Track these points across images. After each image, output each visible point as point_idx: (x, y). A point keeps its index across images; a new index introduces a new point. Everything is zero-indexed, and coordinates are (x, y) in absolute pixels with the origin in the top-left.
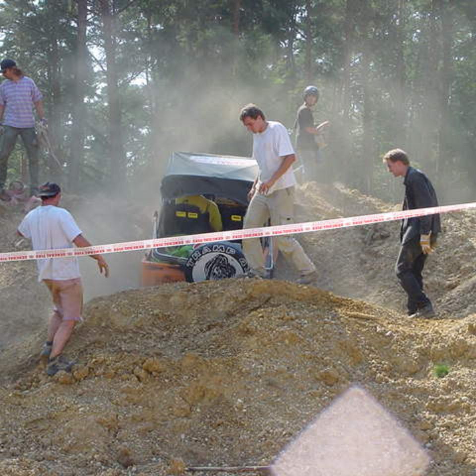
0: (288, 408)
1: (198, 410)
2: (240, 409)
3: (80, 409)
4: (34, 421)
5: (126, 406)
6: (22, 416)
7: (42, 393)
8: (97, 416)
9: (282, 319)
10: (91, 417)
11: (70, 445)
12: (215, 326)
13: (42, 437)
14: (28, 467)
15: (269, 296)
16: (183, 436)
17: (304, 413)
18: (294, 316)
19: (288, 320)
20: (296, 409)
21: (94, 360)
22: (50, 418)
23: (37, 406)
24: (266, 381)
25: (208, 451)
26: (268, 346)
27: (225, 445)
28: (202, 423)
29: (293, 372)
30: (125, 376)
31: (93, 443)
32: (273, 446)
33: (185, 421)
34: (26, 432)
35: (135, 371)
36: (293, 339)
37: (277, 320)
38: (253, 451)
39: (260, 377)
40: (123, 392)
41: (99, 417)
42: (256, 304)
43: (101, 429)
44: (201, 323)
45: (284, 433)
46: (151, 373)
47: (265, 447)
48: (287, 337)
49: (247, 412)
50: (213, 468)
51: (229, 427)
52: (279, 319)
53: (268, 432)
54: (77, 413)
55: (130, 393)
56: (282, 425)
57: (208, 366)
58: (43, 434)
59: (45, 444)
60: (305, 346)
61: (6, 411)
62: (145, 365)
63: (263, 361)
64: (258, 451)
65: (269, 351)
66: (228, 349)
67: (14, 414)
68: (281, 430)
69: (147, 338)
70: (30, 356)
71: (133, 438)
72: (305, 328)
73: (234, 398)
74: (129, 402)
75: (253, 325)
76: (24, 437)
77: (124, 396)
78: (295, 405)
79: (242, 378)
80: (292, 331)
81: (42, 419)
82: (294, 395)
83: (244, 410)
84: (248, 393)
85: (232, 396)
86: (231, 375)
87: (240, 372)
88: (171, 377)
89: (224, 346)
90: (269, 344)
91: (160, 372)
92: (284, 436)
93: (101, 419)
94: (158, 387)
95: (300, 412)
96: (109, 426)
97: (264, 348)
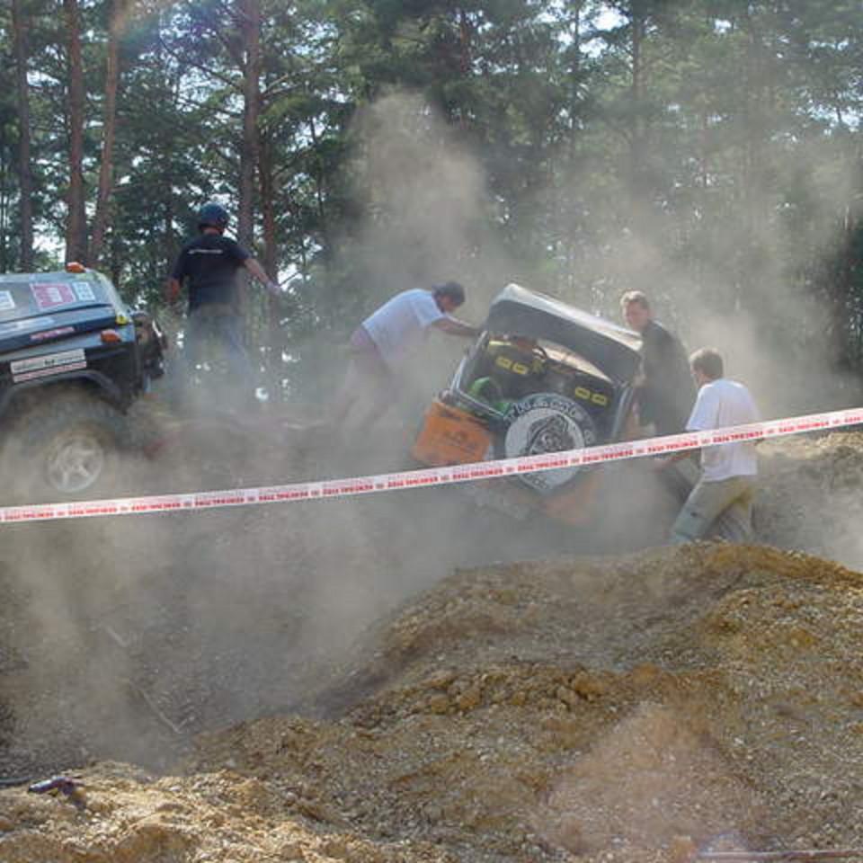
0: (821, 752)
1: (672, 758)
2: (742, 755)
3: (483, 758)
4: (403, 779)
5: (553, 751)
6: (379, 771)
7: (406, 731)
8: (515, 768)
9: (780, 605)
10: (506, 771)
11: (477, 819)
12: (659, 619)
13: (425, 805)
14: (429, 854)
15: (739, 570)
16: (655, 802)
17: (848, 760)
18: (796, 601)
19: (789, 608)
20: (834, 755)
21: (485, 676)
22: (430, 773)
23: (401, 753)
24: (775, 707)
25: (704, 827)
26: (767, 651)
27: (729, 816)
28: (684, 779)
29: (817, 693)
30: (545, 701)
31: (515, 814)
32: (810, 817)
33: (654, 775)
34: (395, 797)
35: (559, 692)
36: (805, 639)
37: (773, 608)
38: (779, 826)
39: (763, 700)
40: (544, 728)
41: (519, 770)
42: (722, 583)
43: (525, 789)
44: (632, 615)
45: (823, 794)
46: (585, 697)
47: (796, 819)
48: (794, 636)
49: (755, 759)
50: (716, 854)
51: (730, 785)
52: (775, 605)
53: (797, 794)
54: (477, 764)
55: (558, 729)
56: (817, 782)
57: (676, 685)
58: (426, 800)
59: (432, 817)
60: (825, 650)
61: (351, 761)
62: (575, 682)
63: (764, 674)
64: (785, 825)
65: (769, 658)
66: (697, 656)
67: (366, 766)
68: (817, 788)
69: (548, 641)
70: (353, 673)
71: (576, 806)
72: (819, 621)
73: (727, 738)
74: (559, 746)
75: (734, 616)
76: (392, 805)
77: (548, 734)
78: (831, 748)
79: (735, 703)
80: (800, 626)
81: (416, 775)
82: (825, 730)
83: (750, 757)
84: (749, 728)
85: (724, 733)
86: (716, 699)
87: (732, 693)
88: (620, 703)
89: (690, 652)
90: (767, 647)
91: (599, 695)
92: (824, 798)
93: (522, 773)
94: (601, 720)
95: (842, 760)
96: (536, 785)
97: (761, 653)
